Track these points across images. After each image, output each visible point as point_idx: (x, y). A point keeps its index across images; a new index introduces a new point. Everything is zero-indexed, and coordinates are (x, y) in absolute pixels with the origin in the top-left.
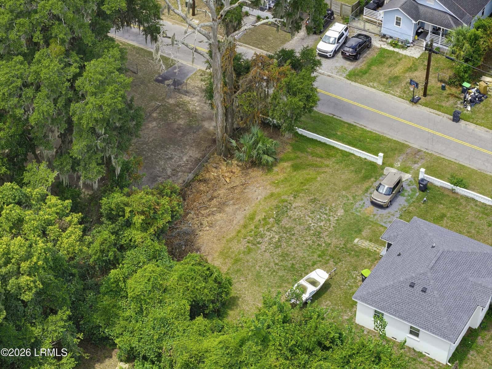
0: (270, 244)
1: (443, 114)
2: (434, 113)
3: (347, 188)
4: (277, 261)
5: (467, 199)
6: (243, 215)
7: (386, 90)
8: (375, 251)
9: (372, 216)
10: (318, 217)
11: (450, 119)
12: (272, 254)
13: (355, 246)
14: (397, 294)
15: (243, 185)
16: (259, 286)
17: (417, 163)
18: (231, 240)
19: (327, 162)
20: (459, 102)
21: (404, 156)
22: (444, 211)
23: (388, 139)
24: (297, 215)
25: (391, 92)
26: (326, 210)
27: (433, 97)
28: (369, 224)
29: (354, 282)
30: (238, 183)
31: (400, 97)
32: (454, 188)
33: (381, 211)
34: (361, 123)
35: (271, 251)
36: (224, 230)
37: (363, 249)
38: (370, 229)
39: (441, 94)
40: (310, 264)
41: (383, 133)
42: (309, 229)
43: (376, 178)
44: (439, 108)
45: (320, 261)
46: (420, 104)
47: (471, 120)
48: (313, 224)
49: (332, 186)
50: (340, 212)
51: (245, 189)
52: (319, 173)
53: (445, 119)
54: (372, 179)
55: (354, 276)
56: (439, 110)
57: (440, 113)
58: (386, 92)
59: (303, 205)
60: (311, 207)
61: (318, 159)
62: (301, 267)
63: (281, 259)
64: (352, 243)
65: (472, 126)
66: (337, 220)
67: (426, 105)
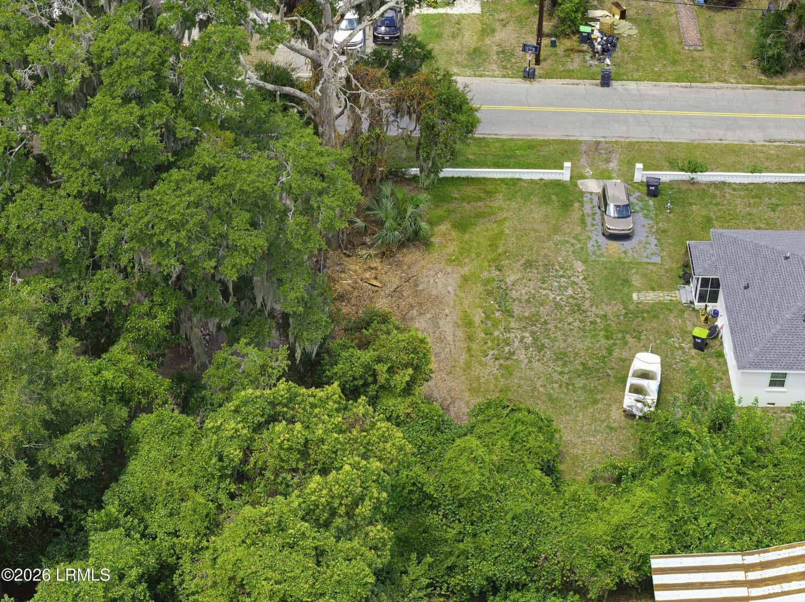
0: (527, 349)
1: (581, 81)
2: (568, 84)
3: (556, 230)
4: (559, 369)
5: (716, 185)
6: (451, 324)
7: (477, 73)
8: (671, 300)
9: (623, 255)
10: (556, 284)
11: (597, 85)
12: (542, 362)
13: (640, 306)
14: (795, 338)
15: (407, 281)
16: (566, 413)
17: (610, 161)
18: (468, 366)
19: (495, 204)
20: (588, 58)
21: (585, 156)
22: (704, 212)
23: (544, 141)
24: (526, 293)
25: (487, 73)
26: (557, 271)
27: (549, 61)
28: (630, 268)
29: (684, 353)
30: (397, 282)
31: (504, 76)
32: (692, 177)
33: (627, 244)
34: (488, 132)
35: (537, 358)
36: (442, 356)
37: (653, 305)
38: (637, 273)
39: (556, 54)
40: (604, 353)
41: (529, 135)
42: (558, 306)
43: (579, 202)
44: (568, 74)
45: (615, 344)
46: (541, 77)
47: (625, 77)
48: (558, 298)
49: (533, 234)
50: (579, 266)
51: (416, 285)
52: (500, 222)
53: (589, 87)
54: (576, 205)
55: (677, 345)
56: (570, 77)
57: (576, 81)
58: (481, 76)
59: (519, 275)
60: (533, 274)
61: (479, 204)
62: (597, 363)
63: (560, 363)
64: (633, 303)
65: (632, 85)
66: (585, 279)
67: (548, 76)
